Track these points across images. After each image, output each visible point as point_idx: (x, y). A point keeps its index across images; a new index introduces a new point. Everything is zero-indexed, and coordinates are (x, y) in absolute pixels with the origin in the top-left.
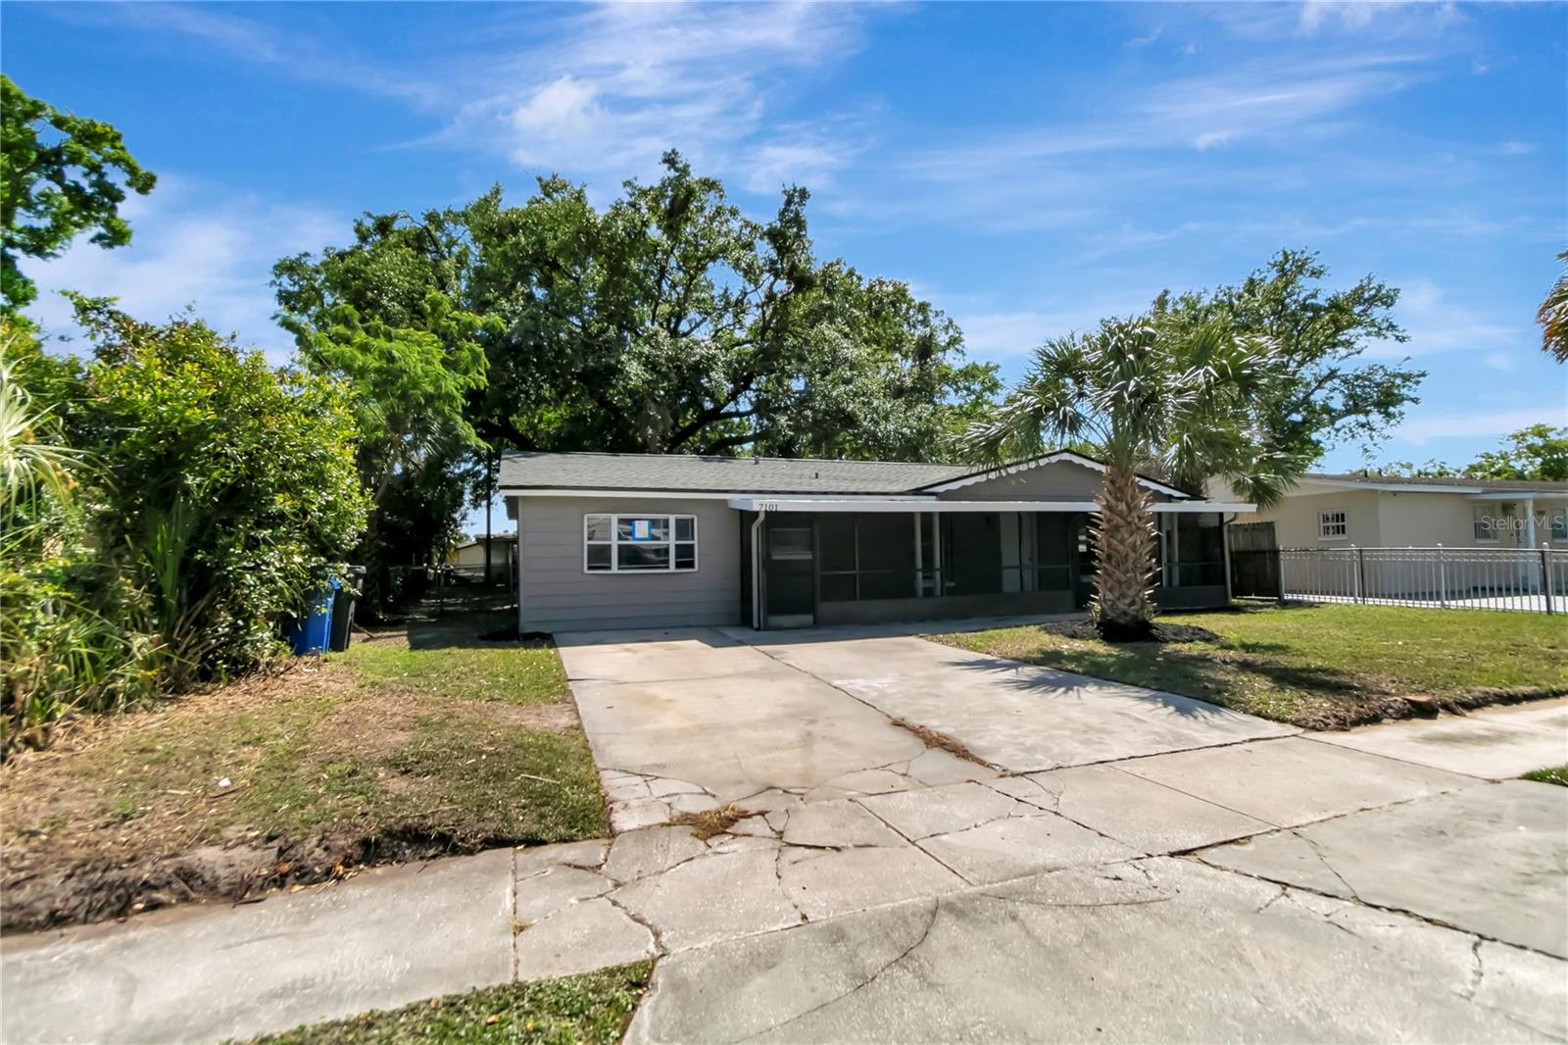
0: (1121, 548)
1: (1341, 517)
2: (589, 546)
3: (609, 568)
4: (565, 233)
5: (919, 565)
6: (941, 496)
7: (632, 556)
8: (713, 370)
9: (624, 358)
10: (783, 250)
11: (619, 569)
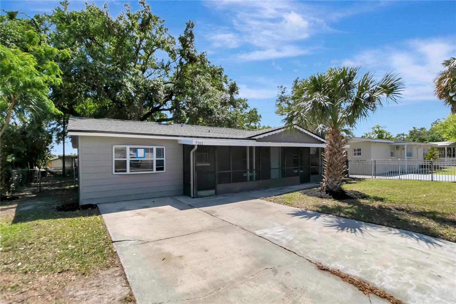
0: (336, 161)
1: (359, 150)
2: (115, 161)
3: (126, 171)
4: (98, 23)
5: (248, 168)
6: (258, 140)
7: (136, 165)
8: (159, 90)
9: (125, 80)
10: (185, 46)
11: (130, 172)
